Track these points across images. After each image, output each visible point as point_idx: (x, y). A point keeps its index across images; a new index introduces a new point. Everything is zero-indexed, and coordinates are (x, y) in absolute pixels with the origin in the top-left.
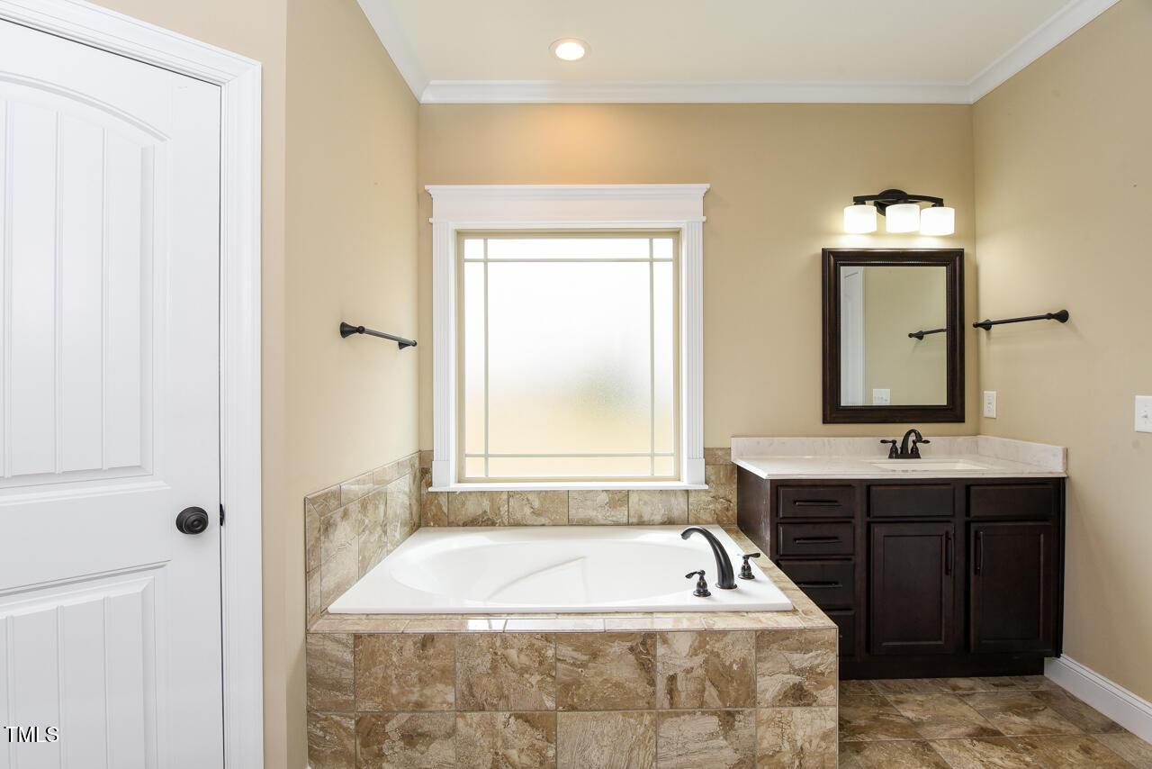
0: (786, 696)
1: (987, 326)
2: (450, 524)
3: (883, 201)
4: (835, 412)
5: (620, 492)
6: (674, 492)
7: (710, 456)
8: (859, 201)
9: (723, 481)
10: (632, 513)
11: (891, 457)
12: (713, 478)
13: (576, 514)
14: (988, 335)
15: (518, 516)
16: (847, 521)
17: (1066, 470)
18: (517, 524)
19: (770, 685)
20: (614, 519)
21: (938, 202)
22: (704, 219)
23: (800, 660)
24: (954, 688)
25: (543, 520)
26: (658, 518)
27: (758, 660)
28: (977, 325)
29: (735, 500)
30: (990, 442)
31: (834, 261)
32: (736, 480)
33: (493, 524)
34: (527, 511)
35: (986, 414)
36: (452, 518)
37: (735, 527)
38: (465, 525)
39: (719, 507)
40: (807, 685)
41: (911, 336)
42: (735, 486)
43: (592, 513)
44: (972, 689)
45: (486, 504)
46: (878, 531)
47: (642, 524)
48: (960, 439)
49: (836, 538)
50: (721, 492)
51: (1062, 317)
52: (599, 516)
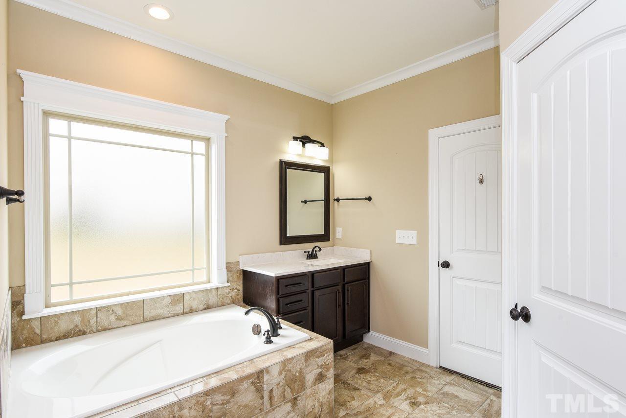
0: (316, 380)
1: (338, 200)
2: (43, 342)
3: (305, 140)
4: (285, 239)
5: (178, 295)
6: (210, 290)
7: (229, 267)
8: (295, 139)
9: (236, 280)
10: (186, 307)
11: (307, 259)
12: (231, 279)
13: (148, 314)
14: (338, 205)
15: (105, 323)
16: (304, 292)
17: (371, 259)
18: (105, 329)
19: (310, 378)
20: (175, 312)
21: (323, 145)
22: (227, 135)
23: (321, 361)
24: (341, 356)
25: (125, 323)
26: (202, 307)
27: (306, 367)
28: (335, 200)
29: (241, 289)
30: (339, 249)
31: (285, 166)
32: (242, 279)
33: (84, 333)
34: (113, 318)
35: (337, 237)
36: (45, 336)
37: (242, 303)
38: (58, 339)
39: (234, 294)
40: (324, 372)
41: (302, 202)
42: (242, 282)
43: (160, 311)
44: (346, 354)
45: (77, 320)
46: (317, 293)
47: (192, 311)
48: (328, 248)
49: (301, 301)
50: (235, 286)
51: (369, 199)
52: (165, 313)
